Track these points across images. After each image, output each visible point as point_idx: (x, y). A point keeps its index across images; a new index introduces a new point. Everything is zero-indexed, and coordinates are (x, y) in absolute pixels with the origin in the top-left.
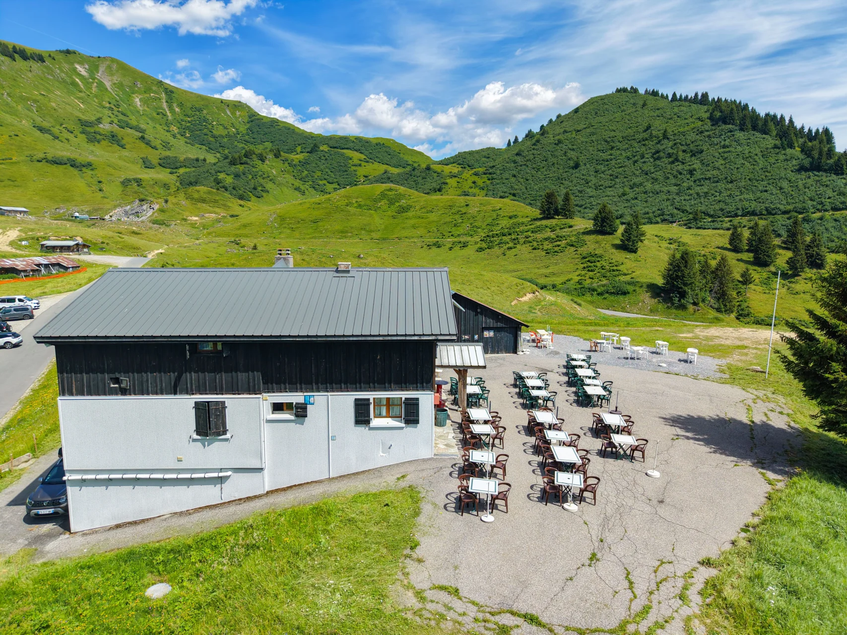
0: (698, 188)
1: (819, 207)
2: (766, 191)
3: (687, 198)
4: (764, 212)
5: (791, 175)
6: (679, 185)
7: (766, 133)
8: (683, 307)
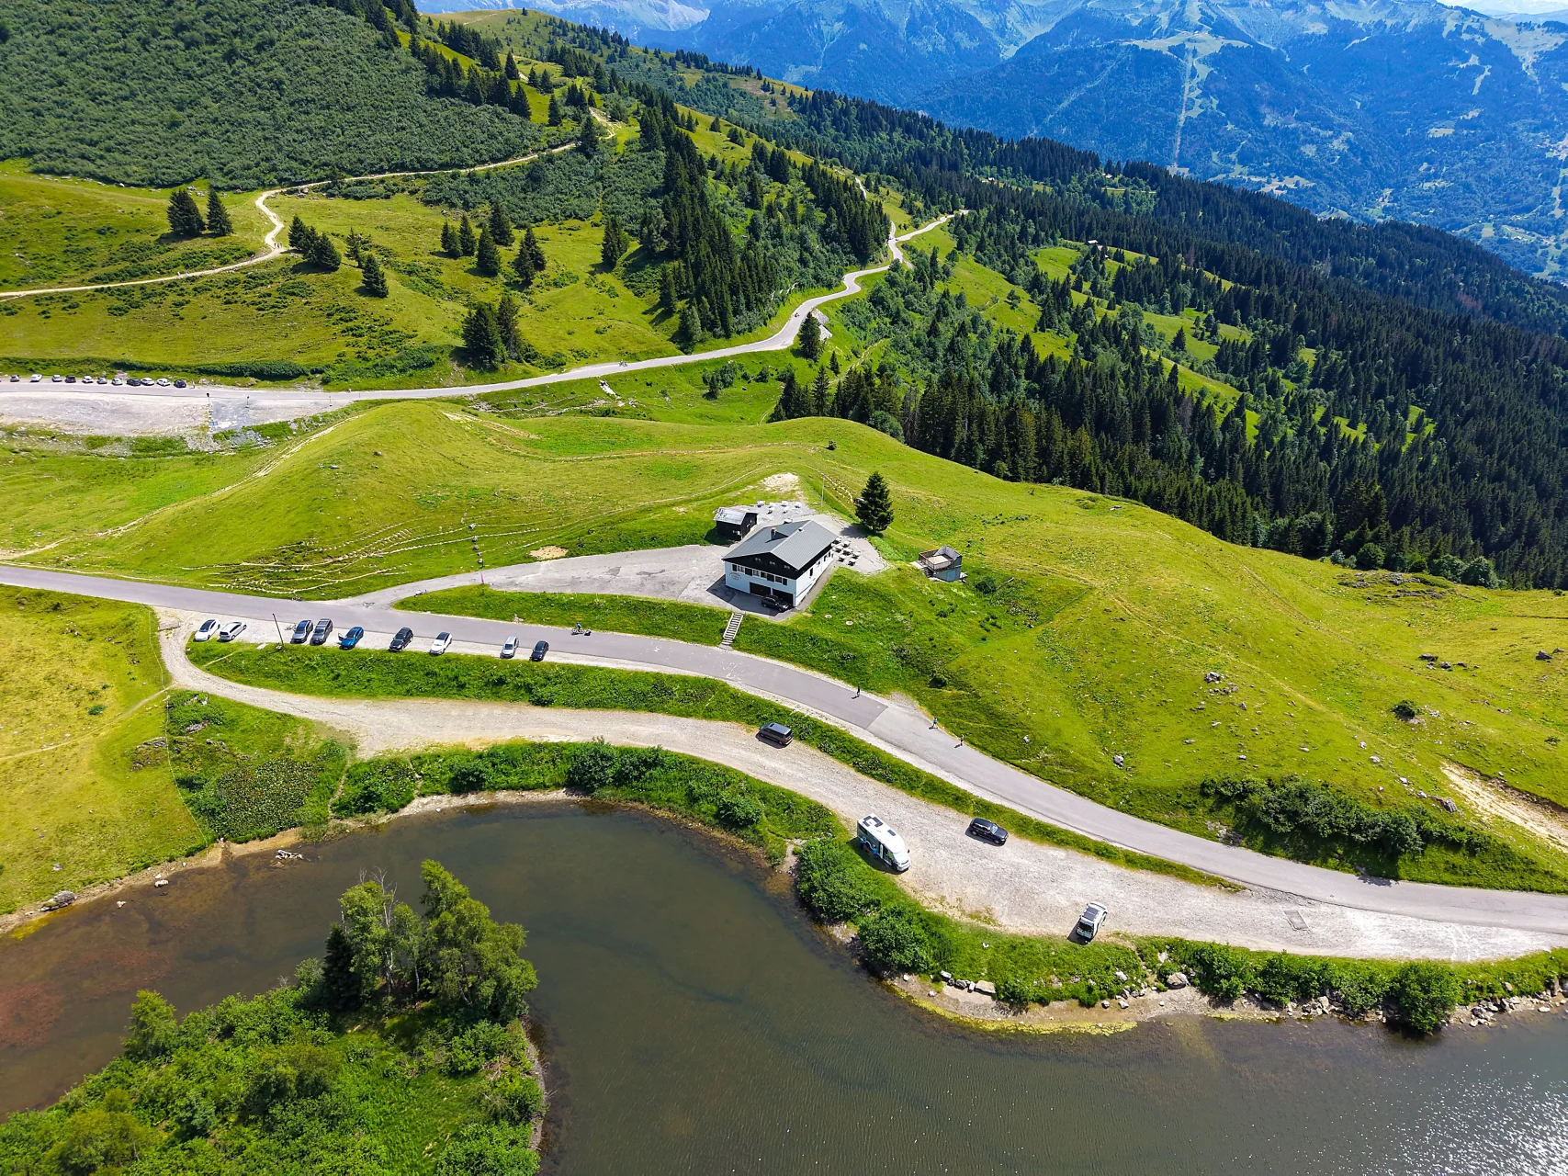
0: (303, 117)
1: (477, 156)
2: (403, 128)
3: (295, 136)
4: (417, 165)
5: (422, 99)
6: (269, 109)
7: (353, 14)
8: (494, 369)
